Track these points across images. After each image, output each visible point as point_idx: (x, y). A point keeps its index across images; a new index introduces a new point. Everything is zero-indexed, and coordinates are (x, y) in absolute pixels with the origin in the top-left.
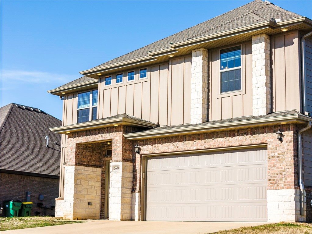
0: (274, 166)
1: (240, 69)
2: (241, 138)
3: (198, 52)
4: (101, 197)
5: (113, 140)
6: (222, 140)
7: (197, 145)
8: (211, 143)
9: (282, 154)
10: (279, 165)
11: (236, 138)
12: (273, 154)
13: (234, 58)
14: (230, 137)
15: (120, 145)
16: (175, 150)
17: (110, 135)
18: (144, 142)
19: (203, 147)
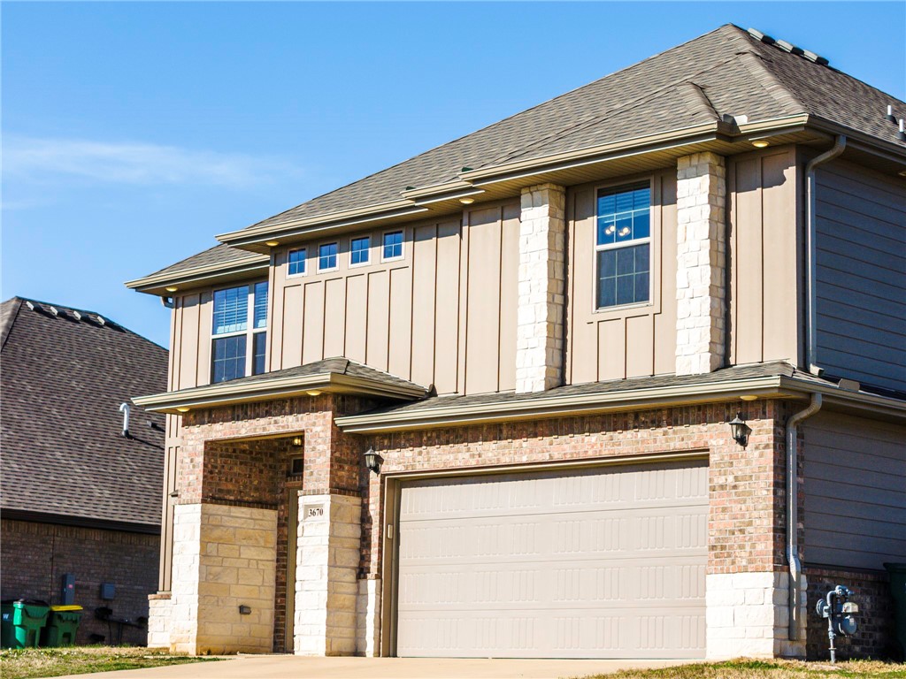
0: (724, 510)
1: (648, 244)
2: (643, 434)
3: (537, 195)
4: (277, 590)
5: (306, 434)
6: (594, 437)
7: (531, 451)
8: (565, 446)
9: (744, 478)
10: (736, 508)
11: (629, 434)
12: (723, 478)
13: (632, 213)
14: (615, 430)
15: (326, 448)
16: (473, 463)
17: (298, 421)
18: (390, 439)
19: (547, 458)
